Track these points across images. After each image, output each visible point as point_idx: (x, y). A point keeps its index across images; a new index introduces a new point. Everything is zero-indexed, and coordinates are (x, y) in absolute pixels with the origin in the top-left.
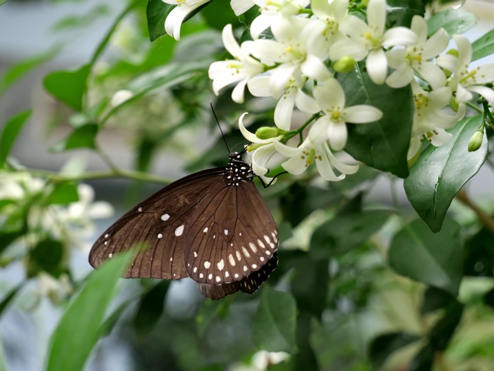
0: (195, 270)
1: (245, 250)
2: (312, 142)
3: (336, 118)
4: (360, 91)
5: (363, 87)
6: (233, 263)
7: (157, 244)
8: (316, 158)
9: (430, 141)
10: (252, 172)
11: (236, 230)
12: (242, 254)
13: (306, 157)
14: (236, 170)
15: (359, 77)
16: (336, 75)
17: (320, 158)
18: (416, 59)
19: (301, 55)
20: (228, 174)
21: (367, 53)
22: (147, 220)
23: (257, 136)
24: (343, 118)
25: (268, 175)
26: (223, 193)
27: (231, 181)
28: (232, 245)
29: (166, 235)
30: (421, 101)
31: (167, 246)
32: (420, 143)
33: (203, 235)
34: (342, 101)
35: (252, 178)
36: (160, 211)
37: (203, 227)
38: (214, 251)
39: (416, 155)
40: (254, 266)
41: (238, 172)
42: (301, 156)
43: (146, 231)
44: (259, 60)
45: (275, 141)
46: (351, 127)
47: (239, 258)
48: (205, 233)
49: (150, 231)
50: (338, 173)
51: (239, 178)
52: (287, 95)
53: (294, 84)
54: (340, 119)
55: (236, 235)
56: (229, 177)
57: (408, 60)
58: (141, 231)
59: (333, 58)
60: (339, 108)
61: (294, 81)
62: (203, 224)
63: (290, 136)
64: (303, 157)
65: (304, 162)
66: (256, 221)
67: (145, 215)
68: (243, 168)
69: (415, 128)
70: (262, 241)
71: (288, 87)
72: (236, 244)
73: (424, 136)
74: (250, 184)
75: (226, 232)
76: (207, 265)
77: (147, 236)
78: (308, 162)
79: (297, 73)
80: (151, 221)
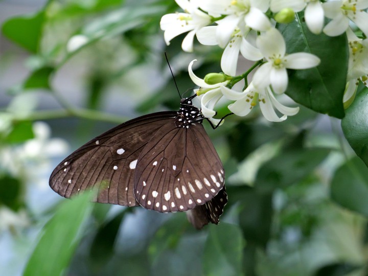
0: (144, 197)
1: (190, 186)
2: (256, 87)
3: (278, 65)
4: (299, 38)
5: (302, 35)
6: (179, 195)
7: (113, 174)
8: (260, 101)
9: (365, 84)
10: (201, 116)
11: (184, 167)
12: (188, 189)
13: (251, 100)
14: (187, 114)
15: (299, 26)
16: (277, 26)
17: (263, 101)
18: (350, 9)
19: (245, 8)
20: (180, 118)
21: (306, 4)
22: (104, 153)
23: (206, 81)
24: (284, 65)
25: (215, 117)
26: (173, 133)
27: (182, 124)
28: (179, 180)
29: (121, 167)
30: (356, 48)
31: (123, 177)
32: (355, 87)
33: (152, 167)
34: (283, 49)
35: (201, 121)
36: (116, 145)
37: (153, 161)
38: (162, 183)
39: (353, 96)
40: (199, 201)
41: (189, 116)
42: (246, 99)
43: (103, 162)
44: (207, 13)
45: (222, 85)
46: (291, 73)
47: (185, 192)
48: (155, 166)
49: (106, 163)
50: (280, 115)
51: (189, 121)
52: (232, 44)
53: (239, 33)
54: (281, 65)
55: (183, 170)
56: (180, 120)
57: (344, 11)
58: (98, 162)
59: (273, 10)
60: (280, 55)
61: (239, 31)
62: (153, 158)
63: (236, 80)
64: (248, 101)
65: (249, 105)
66: (204, 161)
67: (102, 148)
68: (193, 112)
69: (350, 73)
70: (208, 180)
71: (234, 36)
72: (182, 180)
73: (359, 79)
74: (199, 127)
75: (174, 168)
76: (155, 194)
77: (104, 167)
78: (252, 105)
79: (242, 24)
80: (107, 154)
